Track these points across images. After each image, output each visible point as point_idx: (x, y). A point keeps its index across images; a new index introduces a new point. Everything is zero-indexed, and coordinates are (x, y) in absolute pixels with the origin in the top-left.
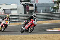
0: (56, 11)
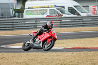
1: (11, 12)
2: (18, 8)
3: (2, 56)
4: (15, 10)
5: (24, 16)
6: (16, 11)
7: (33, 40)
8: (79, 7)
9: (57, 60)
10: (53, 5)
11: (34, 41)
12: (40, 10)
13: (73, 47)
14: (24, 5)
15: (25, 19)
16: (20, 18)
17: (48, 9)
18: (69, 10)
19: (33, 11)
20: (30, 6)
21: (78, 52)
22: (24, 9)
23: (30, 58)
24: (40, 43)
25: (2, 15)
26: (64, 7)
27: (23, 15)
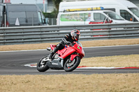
0: (50, 21)
1: (40, 18)
2: (49, 12)
3: (27, 80)
4: (44, 14)
5: (58, 22)
6: (47, 15)
7: (51, 56)
8: (135, 10)
9: (105, 84)
10: (98, 7)
11: (52, 58)
12: (80, 14)
13: (127, 66)
14: (58, 7)
15: (58, 27)
16: (52, 26)
17: (92, 12)
18: (121, 13)
19: (71, 15)
20: (67, 9)
21: (135, 74)
22: (58, 12)
23: (67, 82)
24: (60, 61)
25: (27, 22)
26: (114, 10)
27: (56, 21)
